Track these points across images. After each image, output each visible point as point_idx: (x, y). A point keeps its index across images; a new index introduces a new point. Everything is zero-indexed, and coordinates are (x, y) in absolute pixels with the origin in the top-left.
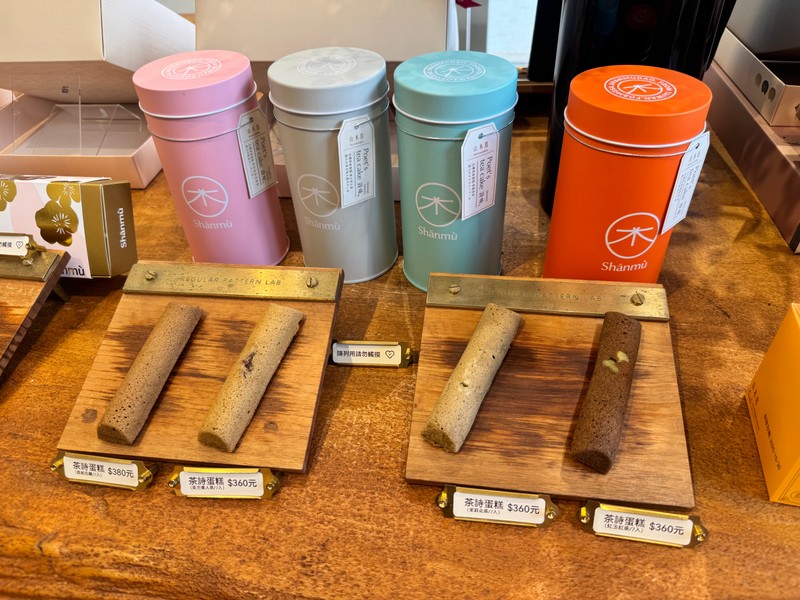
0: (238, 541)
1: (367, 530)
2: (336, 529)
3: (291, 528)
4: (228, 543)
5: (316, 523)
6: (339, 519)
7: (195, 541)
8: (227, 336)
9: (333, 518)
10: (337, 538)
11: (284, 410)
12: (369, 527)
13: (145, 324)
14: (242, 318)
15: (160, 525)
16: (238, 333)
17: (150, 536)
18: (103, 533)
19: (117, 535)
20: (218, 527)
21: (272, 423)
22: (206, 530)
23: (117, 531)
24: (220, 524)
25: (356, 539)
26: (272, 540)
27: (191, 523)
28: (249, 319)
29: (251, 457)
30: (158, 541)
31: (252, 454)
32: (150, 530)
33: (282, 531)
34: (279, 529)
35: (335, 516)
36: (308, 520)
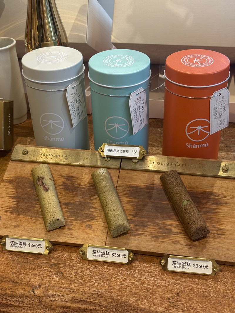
0: (133, 291)
1: (199, 288)
2: (183, 287)
3: (160, 286)
4: (129, 292)
5: (171, 284)
6: (183, 283)
7: (112, 290)
8: (65, 183)
9: (180, 282)
10: (184, 291)
11: (95, 220)
12: (200, 287)
13: (23, 176)
14: (72, 175)
15: (92, 283)
16: (70, 182)
17: (89, 287)
18: (64, 286)
19: (72, 286)
20: (122, 284)
21: (89, 225)
22: (116, 285)
23: (71, 285)
24: (123, 283)
25: (193, 292)
26: (151, 291)
27: (108, 282)
28: (75, 176)
29: (79, 240)
30: (93, 289)
31: (80, 239)
32: (88, 284)
33: (155, 287)
34: (154, 286)
35: (181, 281)
36: (168, 283)
